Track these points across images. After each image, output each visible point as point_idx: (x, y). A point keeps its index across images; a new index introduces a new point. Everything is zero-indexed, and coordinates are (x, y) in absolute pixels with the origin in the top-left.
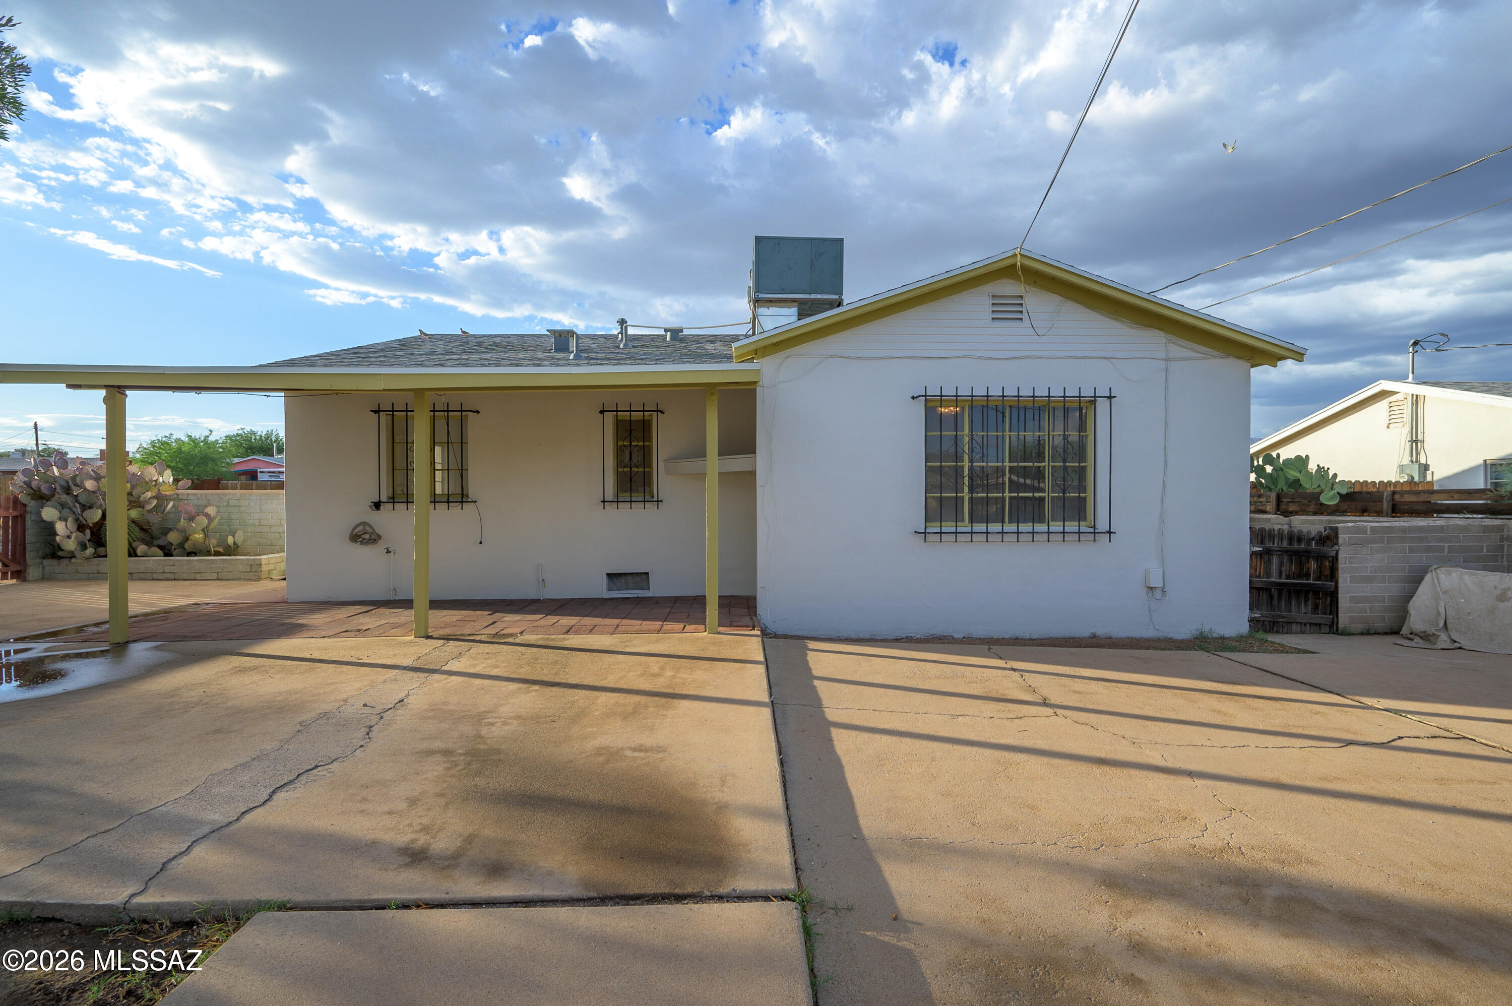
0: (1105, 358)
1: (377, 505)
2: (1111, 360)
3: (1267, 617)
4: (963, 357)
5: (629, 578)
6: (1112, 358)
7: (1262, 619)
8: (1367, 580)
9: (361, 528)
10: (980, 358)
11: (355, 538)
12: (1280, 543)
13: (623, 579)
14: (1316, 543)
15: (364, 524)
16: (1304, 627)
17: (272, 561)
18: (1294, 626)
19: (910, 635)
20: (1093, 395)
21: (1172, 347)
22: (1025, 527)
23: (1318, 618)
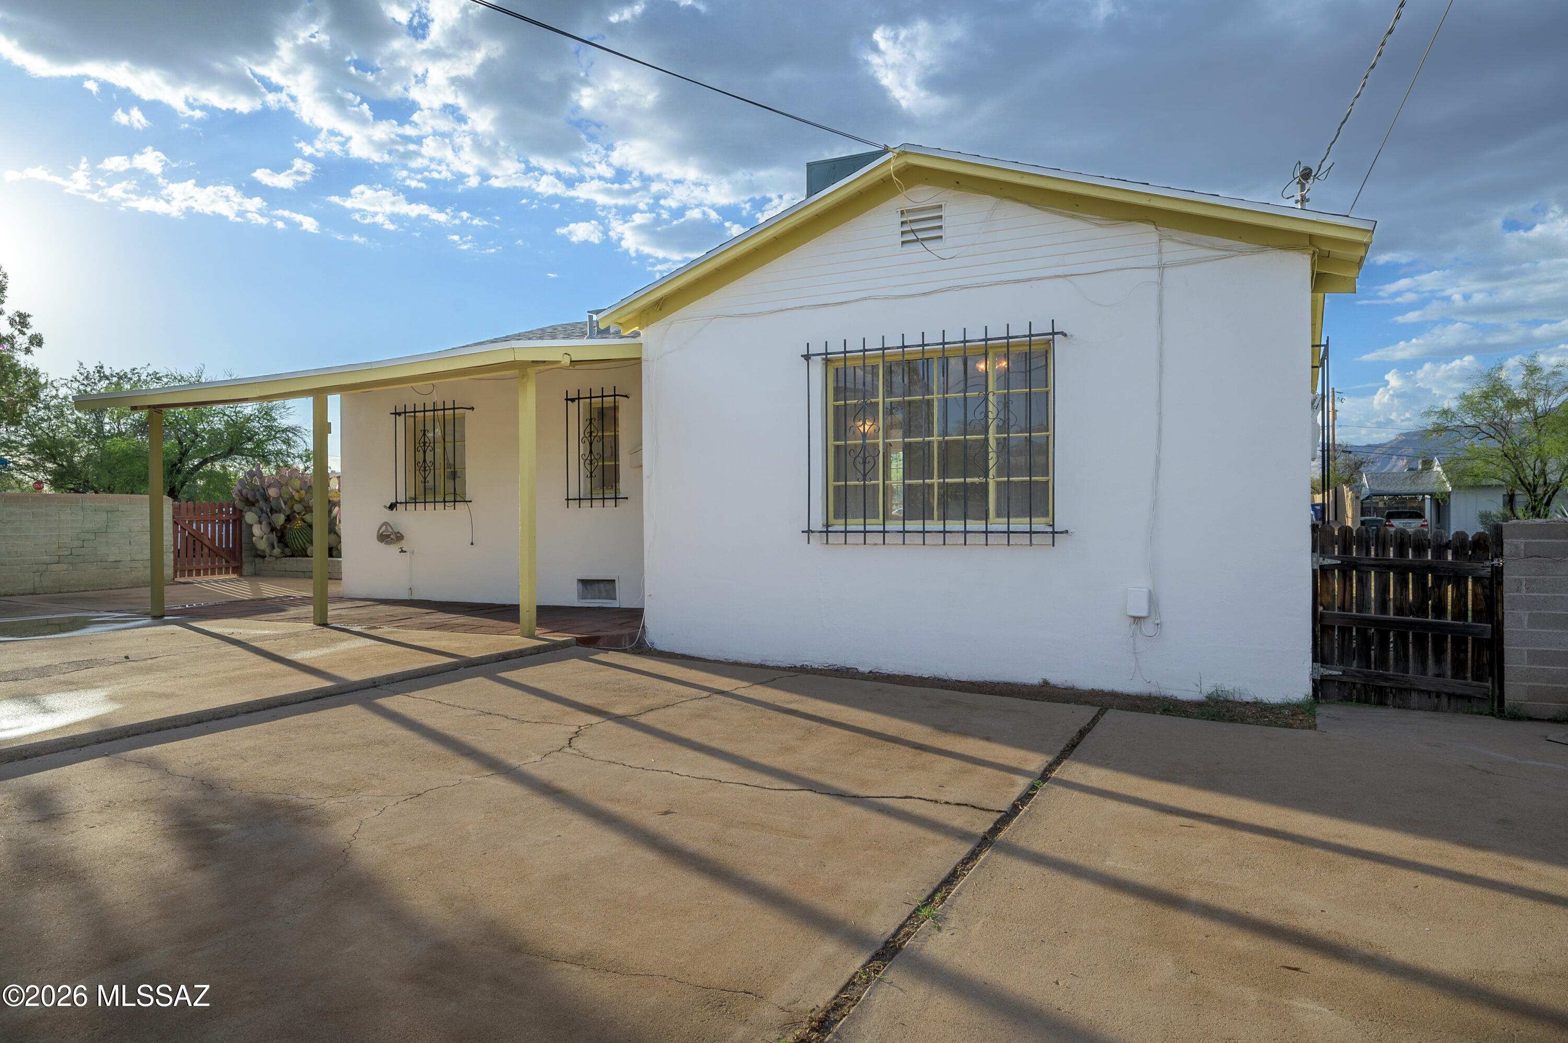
0: (1059, 276)
1: (395, 506)
2: (1068, 278)
3: (1355, 676)
4: (865, 299)
5: (602, 585)
6: (1071, 275)
7: (1345, 679)
9: (384, 528)
10: (886, 298)
11: (383, 537)
12: (1380, 553)
13: (596, 587)
14: (1455, 554)
15: (386, 524)
16: (1436, 700)
18: (1415, 697)
19: (806, 663)
20: (1028, 333)
21: (1168, 246)
22: (955, 525)
23: (1469, 686)
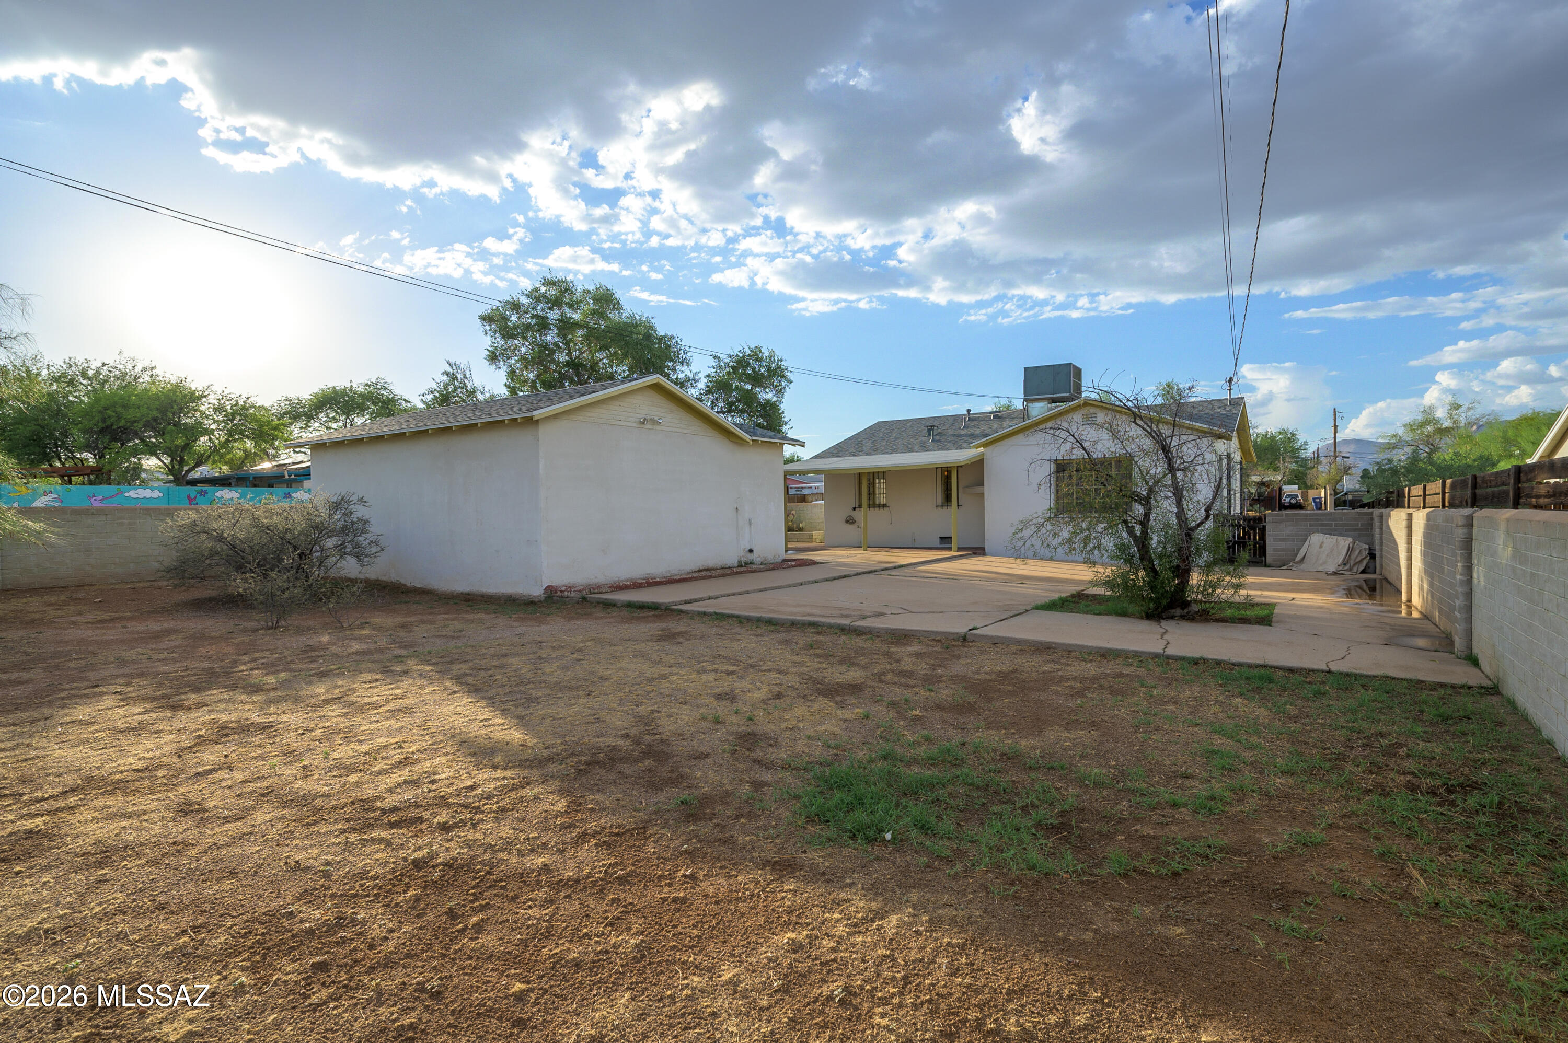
1: (854, 509)
8: (1284, 540)
9: (849, 518)
11: (847, 522)
17: (817, 535)
